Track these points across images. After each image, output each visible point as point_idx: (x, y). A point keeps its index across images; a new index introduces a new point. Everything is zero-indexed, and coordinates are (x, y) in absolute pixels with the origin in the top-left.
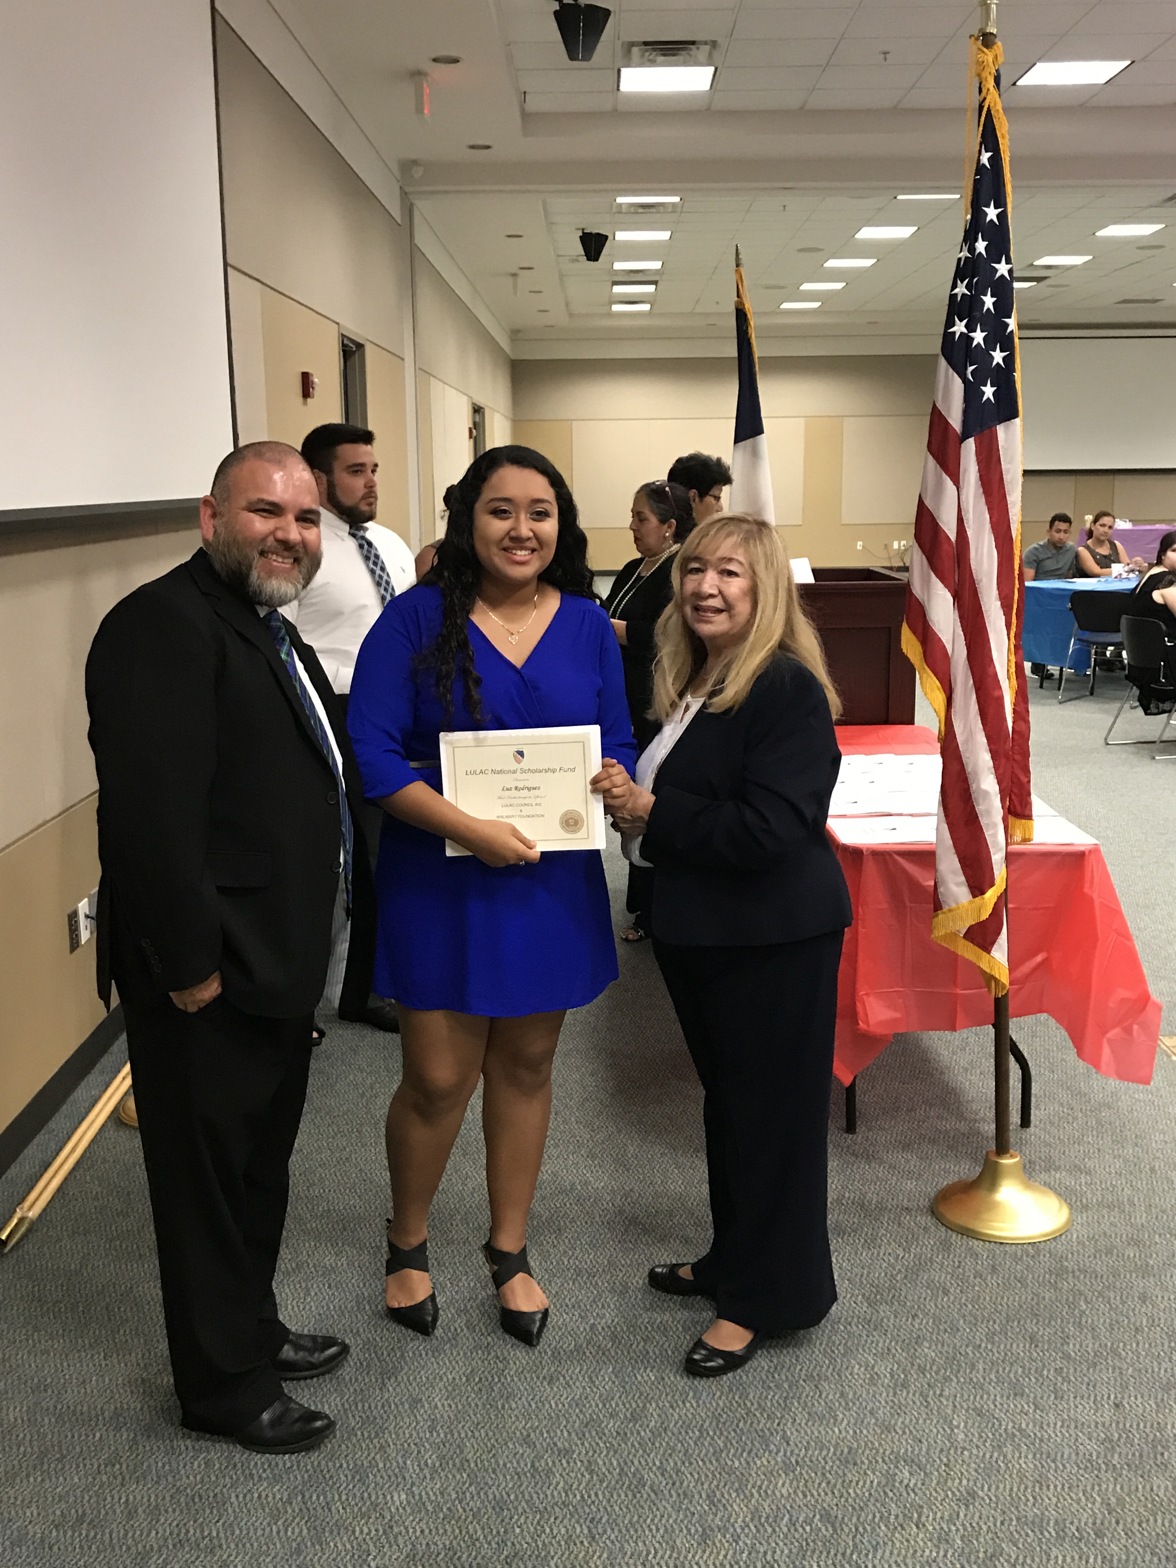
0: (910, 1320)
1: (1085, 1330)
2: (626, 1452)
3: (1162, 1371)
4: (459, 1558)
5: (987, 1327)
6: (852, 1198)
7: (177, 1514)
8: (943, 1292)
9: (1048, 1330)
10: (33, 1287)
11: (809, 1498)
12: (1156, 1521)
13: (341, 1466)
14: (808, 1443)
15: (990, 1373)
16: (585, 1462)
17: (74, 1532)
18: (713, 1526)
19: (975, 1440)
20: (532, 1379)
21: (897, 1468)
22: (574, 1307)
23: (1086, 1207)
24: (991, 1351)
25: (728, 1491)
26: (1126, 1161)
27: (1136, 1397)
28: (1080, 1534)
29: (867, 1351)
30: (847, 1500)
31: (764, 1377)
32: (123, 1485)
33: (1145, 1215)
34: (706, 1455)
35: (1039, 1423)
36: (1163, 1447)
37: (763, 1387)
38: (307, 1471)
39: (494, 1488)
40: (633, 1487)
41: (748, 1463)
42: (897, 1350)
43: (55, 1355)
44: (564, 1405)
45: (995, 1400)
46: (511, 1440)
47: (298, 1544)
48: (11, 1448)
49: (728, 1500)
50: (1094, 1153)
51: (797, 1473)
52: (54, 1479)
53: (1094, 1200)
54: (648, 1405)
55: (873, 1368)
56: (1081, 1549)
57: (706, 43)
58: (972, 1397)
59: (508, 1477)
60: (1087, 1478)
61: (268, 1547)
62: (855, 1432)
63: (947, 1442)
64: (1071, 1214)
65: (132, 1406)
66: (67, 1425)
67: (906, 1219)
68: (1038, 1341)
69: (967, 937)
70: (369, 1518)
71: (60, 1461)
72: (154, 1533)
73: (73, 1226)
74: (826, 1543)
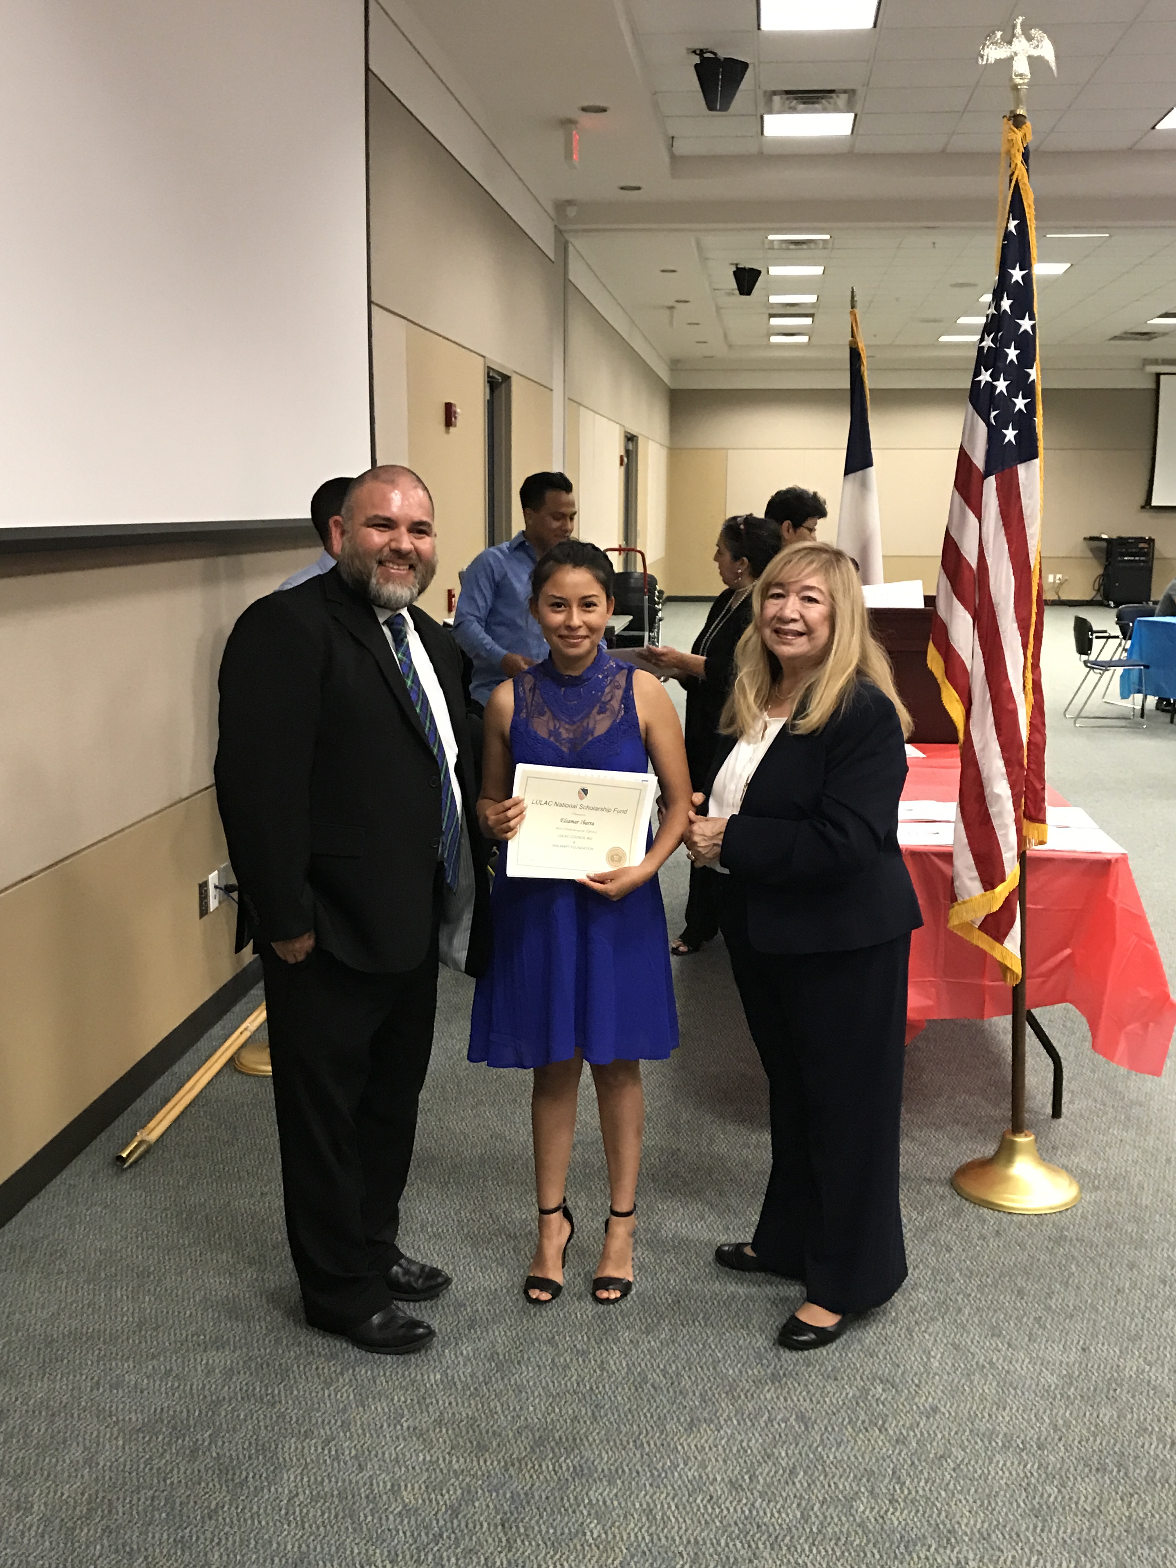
2: (635, 1356)
3: (1133, 1325)
4: (478, 1426)
5: (980, 1280)
7: (247, 1376)
9: (1036, 1286)
10: (146, 1197)
11: (789, 1402)
12: (1095, 1440)
15: (974, 1317)
16: (599, 1362)
17: (161, 1381)
18: (700, 1417)
19: (947, 1368)
21: (872, 1384)
23: (1097, 1188)
24: (980, 1299)
25: (719, 1393)
26: (1145, 1151)
27: (1103, 1344)
30: (822, 1407)
32: (205, 1351)
33: (1151, 1198)
34: (705, 1363)
35: (1009, 1359)
36: (1117, 1384)
39: (516, 1376)
40: (636, 1383)
43: (159, 1250)
45: (974, 1338)
46: (538, 1339)
47: (345, 1406)
49: (718, 1399)
50: (1116, 1143)
51: (782, 1383)
52: (149, 1343)
53: (1106, 1183)
56: (1021, 1457)
57: (845, 92)
58: (953, 1335)
59: (530, 1368)
60: (1041, 1404)
62: (841, 1355)
63: (922, 1368)
64: (1080, 1193)
65: (219, 1294)
66: (164, 1303)
67: (926, 1188)
68: (1024, 1294)
69: (981, 927)
70: (407, 1390)
71: (156, 1329)
72: (227, 1388)
73: (185, 1151)
74: (797, 1437)
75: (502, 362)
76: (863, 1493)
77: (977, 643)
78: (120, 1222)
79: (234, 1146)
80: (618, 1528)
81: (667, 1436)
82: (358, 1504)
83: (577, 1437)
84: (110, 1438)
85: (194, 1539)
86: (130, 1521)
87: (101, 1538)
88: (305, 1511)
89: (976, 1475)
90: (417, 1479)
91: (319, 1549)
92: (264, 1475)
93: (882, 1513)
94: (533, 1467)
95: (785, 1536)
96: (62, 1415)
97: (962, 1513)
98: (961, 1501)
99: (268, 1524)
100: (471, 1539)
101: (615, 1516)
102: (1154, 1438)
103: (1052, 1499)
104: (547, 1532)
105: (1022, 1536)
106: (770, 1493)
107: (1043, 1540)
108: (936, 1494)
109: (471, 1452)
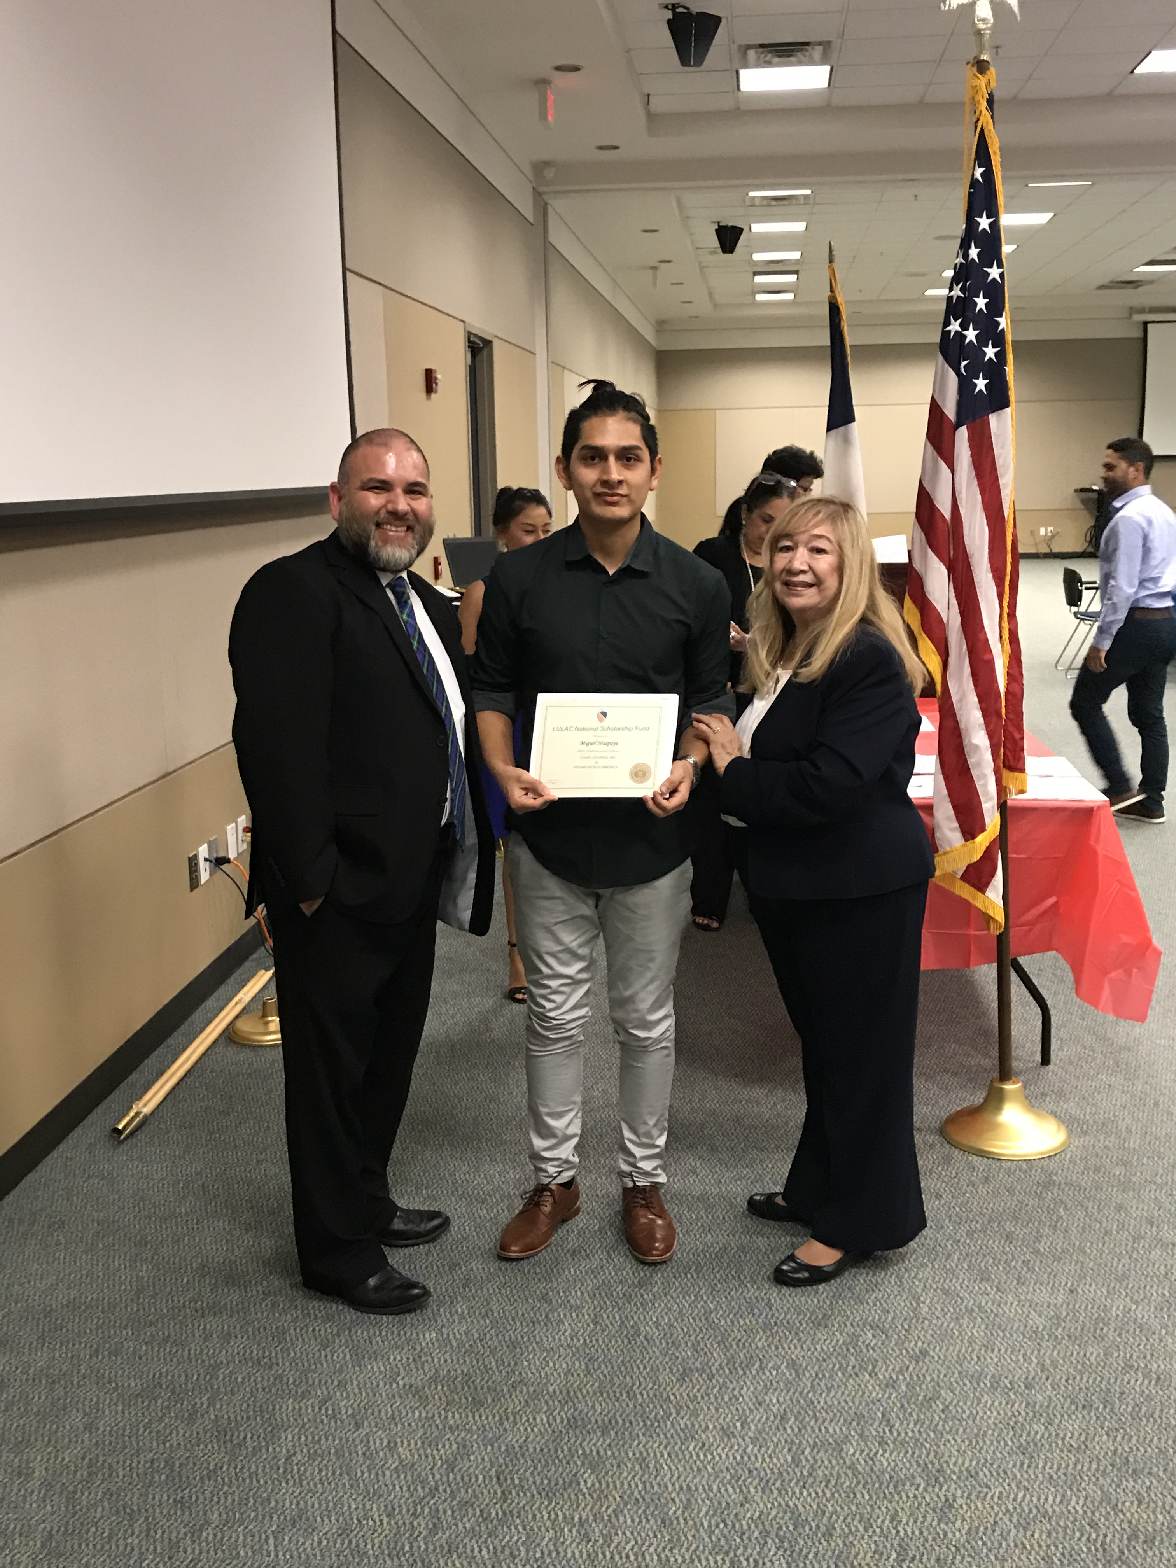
1: (1059, 1232)
2: (628, 1310)
3: (1120, 1266)
4: (473, 1382)
5: (969, 1226)
7: (244, 1339)
8: (936, 1197)
9: (1025, 1230)
10: (143, 1167)
11: (780, 1350)
12: (1082, 1379)
15: (964, 1262)
16: (592, 1316)
17: (160, 1348)
18: (692, 1366)
19: (937, 1313)
20: (557, 1251)
22: (603, 1197)
23: (1085, 1133)
24: (968, 1245)
25: (711, 1343)
26: (1133, 1096)
27: (1090, 1285)
28: (1012, 1385)
30: (813, 1353)
31: (760, 1257)
32: (202, 1316)
33: (1139, 1140)
34: (697, 1315)
35: (997, 1302)
36: (1104, 1324)
39: (511, 1332)
40: (629, 1336)
43: (156, 1219)
45: (963, 1283)
46: (532, 1296)
47: (341, 1366)
48: (114, 1286)
49: (710, 1349)
50: (1104, 1088)
51: (774, 1331)
53: (1095, 1127)
56: (1009, 1396)
57: (819, 43)
58: (942, 1281)
59: (524, 1324)
60: (1029, 1345)
62: (832, 1303)
63: (911, 1313)
64: (1069, 1137)
65: (216, 1260)
66: (162, 1272)
68: (1013, 1238)
69: (964, 878)
70: (403, 1349)
71: (153, 1297)
72: (224, 1352)
73: (181, 1121)
74: (788, 1383)
75: (483, 327)
76: (853, 1437)
77: (953, 594)
78: (117, 1193)
79: (229, 1115)
80: (612, 1477)
81: (659, 1386)
82: (354, 1461)
83: (570, 1389)
84: (110, 1403)
85: (194, 1499)
86: (130, 1484)
87: (101, 1500)
88: (302, 1469)
89: (964, 1416)
90: (413, 1435)
91: (317, 1506)
92: (262, 1436)
93: (871, 1455)
94: (528, 1421)
95: (776, 1480)
96: (62, 1382)
97: (951, 1452)
98: (949, 1441)
99: (266, 1483)
100: (467, 1492)
101: (608, 1466)
102: (1140, 1374)
103: (1038, 1437)
104: (542, 1483)
105: (1009, 1473)
106: (761, 1439)
107: (1030, 1476)
108: (924, 1435)
109: (466, 1408)
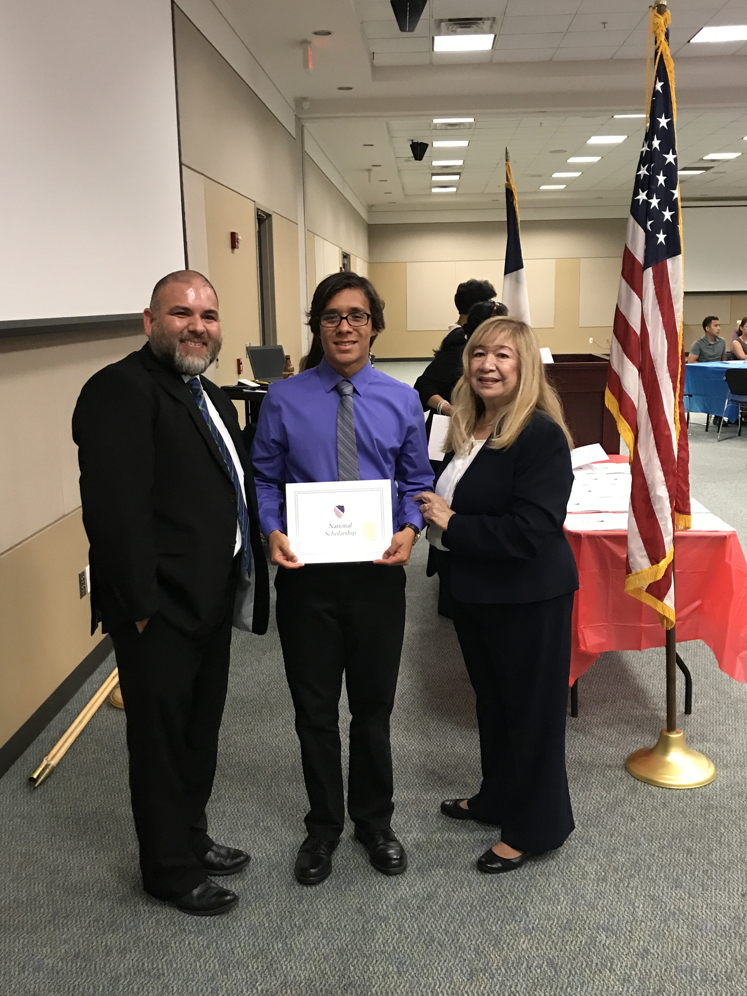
0: (609, 837)
1: (723, 846)
2: (423, 920)
4: (314, 986)
5: (659, 843)
6: (574, 758)
7: (137, 953)
8: (631, 820)
9: (699, 845)
10: (53, 808)
11: (540, 951)
13: (241, 925)
14: (541, 915)
15: (660, 873)
16: (397, 925)
17: (72, 963)
18: (477, 968)
19: (649, 916)
20: (364, 871)
21: (597, 932)
23: (726, 766)
24: (661, 858)
25: (488, 946)
28: (717, 979)
29: (581, 857)
30: (564, 953)
32: (104, 934)
34: (474, 922)
35: (692, 906)
37: (512, 879)
38: (220, 928)
39: (338, 941)
40: (426, 942)
41: (501, 928)
42: (600, 857)
43: (65, 851)
44: (384, 889)
45: (663, 890)
46: (350, 910)
47: (213, 974)
48: (35, 909)
49: (487, 952)
50: (732, 731)
51: (533, 935)
52: (61, 930)
53: (732, 762)
54: (438, 890)
55: (584, 869)
57: (488, 19)
58: (648, 888)
59: (347, 934)
60: (722, 943)
61: (194, 976)
62: (571, 909)
63: (631, 917)
64: (716, 770)
65: (111, 885)
66: (71, 896)
67: (608, 773)
68: (692, 852)
69: (648, 591)
70: (258, 958)
72: (122, 965)
73: (79, 770)
74: (550, 980)
75: (267, 206)
77: (642, 388)
78: (35, 830)
81: (455, 985)
